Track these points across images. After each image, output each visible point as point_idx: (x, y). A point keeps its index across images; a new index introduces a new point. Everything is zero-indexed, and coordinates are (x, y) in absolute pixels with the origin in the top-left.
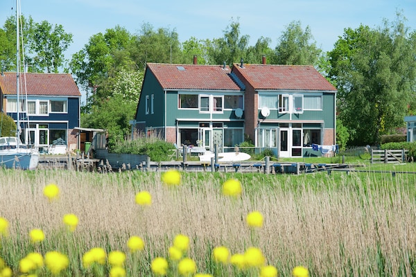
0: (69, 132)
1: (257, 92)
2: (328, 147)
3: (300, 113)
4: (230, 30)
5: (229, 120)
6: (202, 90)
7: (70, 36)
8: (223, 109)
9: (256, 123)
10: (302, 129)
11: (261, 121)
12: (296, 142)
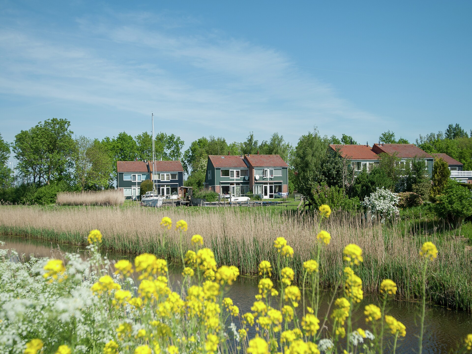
0: (179, 188)
1: (254, 168)
2: (284, 194)
3: (273, 177)
4: (250, 138)
5: (242, 181)
6: (231, 168)
7: (183, 142)
8: (240, 176)
9: (253, 183)
10: (273, 185)
11: (256, 182)
12: (271, 191)
